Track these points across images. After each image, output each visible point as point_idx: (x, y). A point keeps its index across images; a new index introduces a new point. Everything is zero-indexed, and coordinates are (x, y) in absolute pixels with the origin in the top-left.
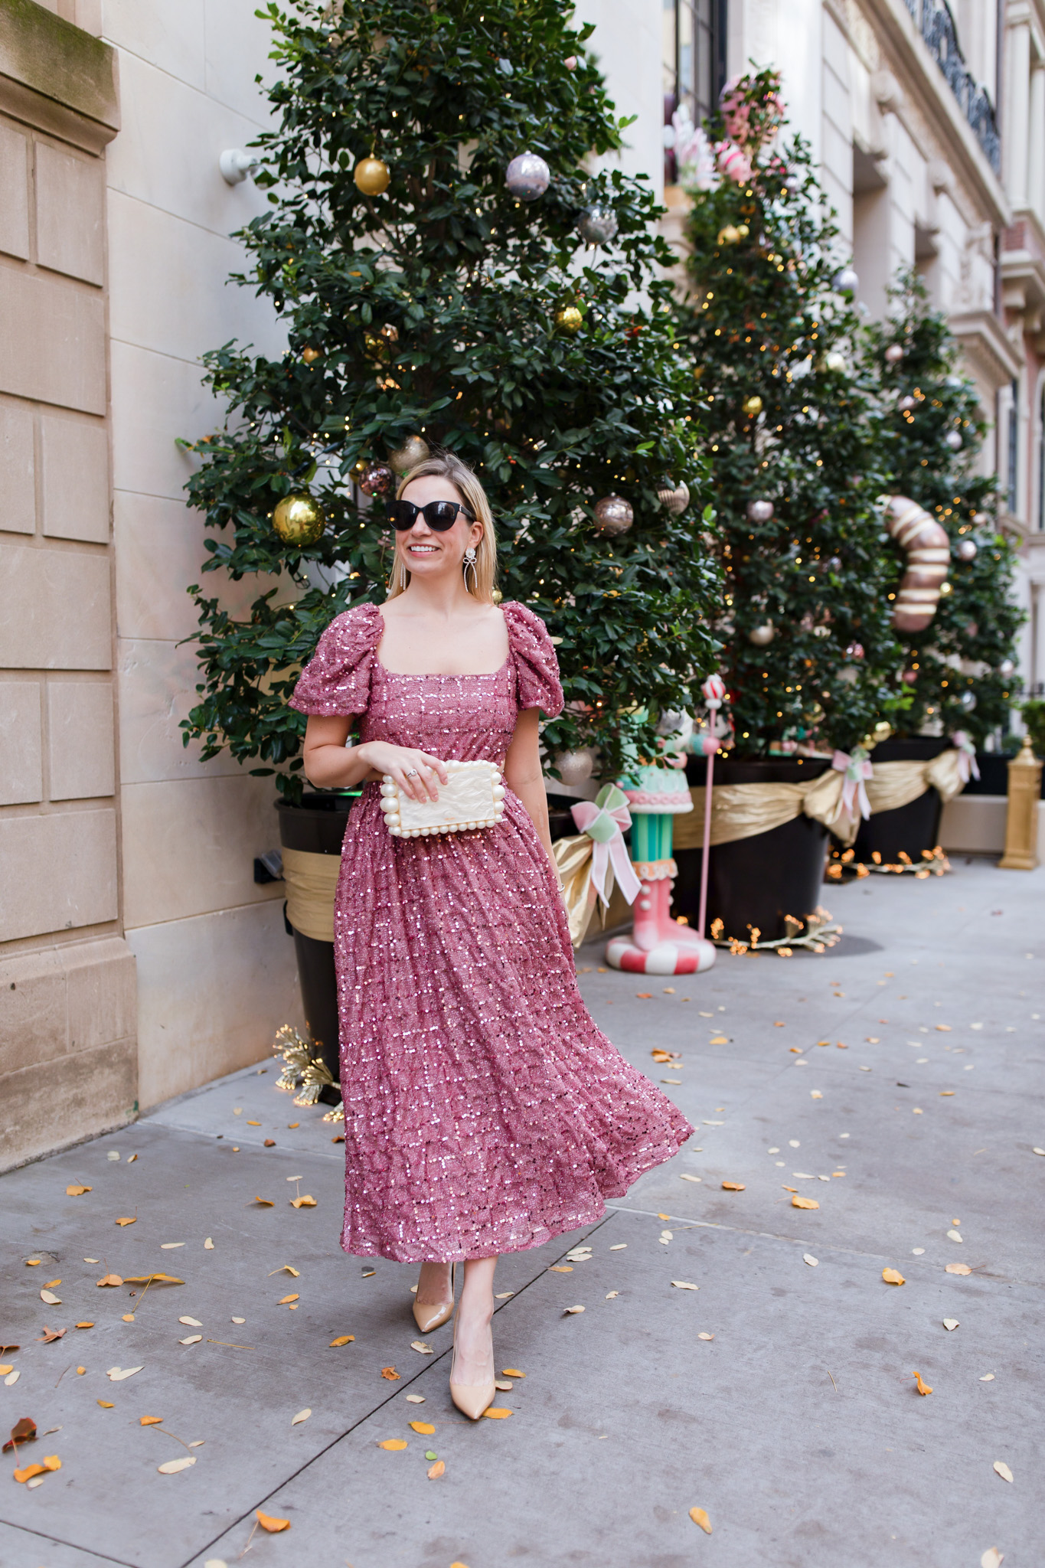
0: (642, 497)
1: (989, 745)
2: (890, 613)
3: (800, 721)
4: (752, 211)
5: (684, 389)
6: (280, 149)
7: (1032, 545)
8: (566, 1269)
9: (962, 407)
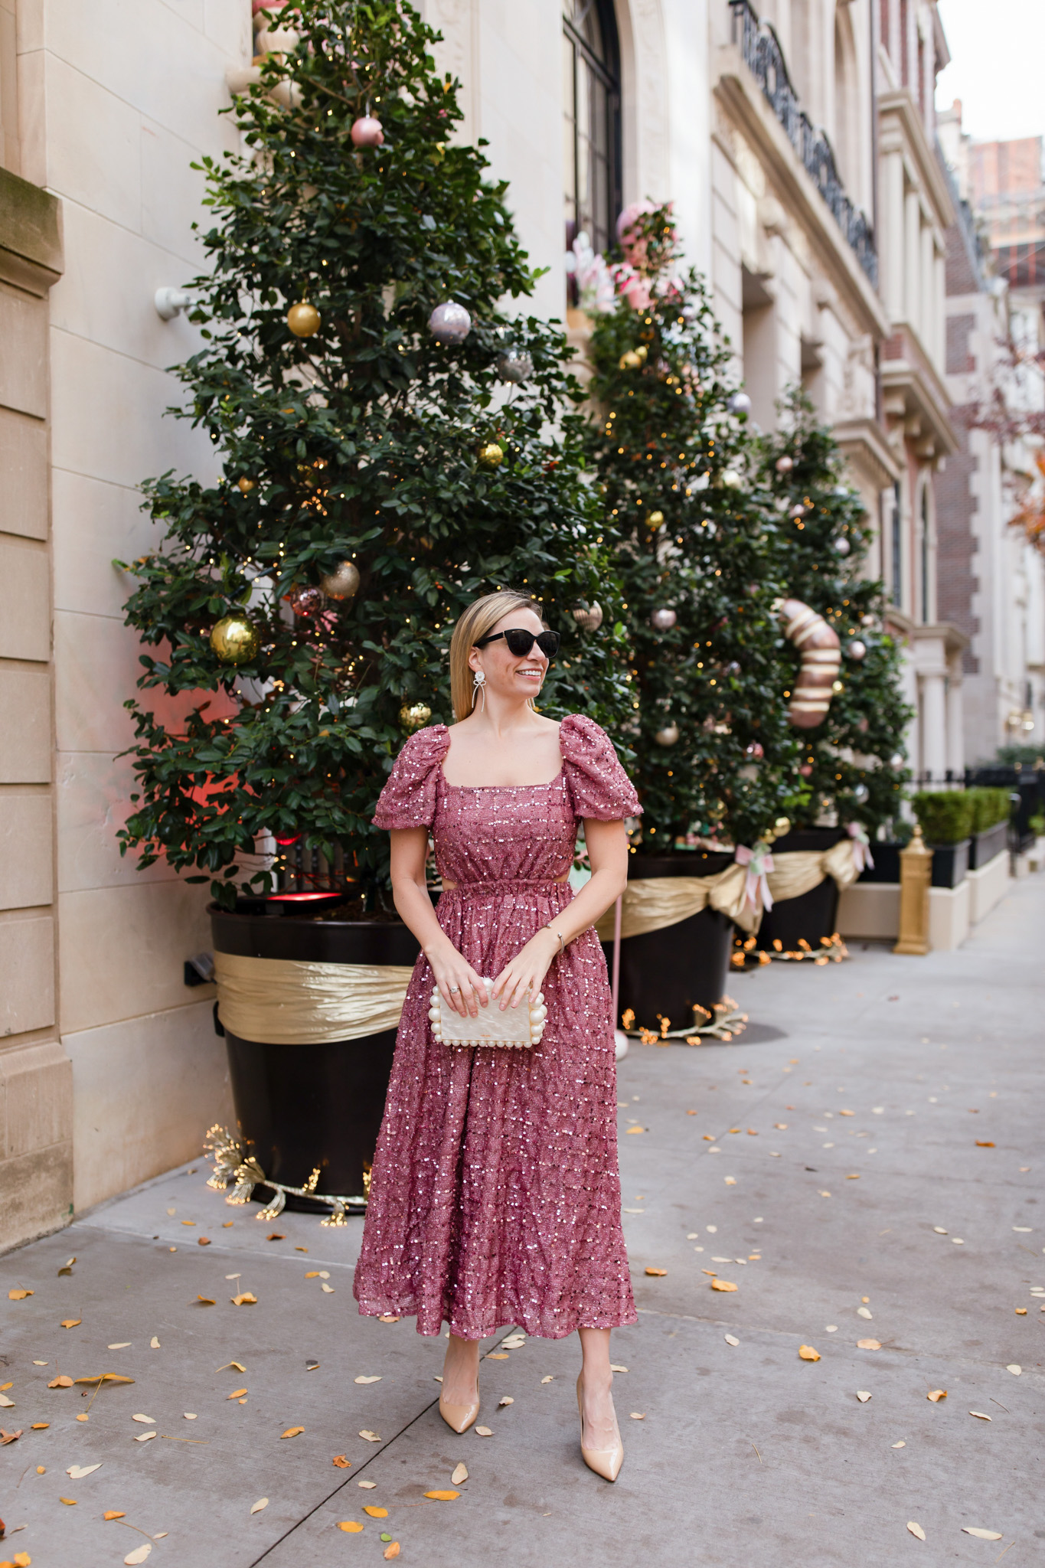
0: (559, 618)
1: (881, 834)
2: (786, 714)
3: (705, 818)
4: (651, 337)
5: (597, 517)
6: (214, 291)
7: (917, 638)
8: (503, 1356)
9: (848, 515)
